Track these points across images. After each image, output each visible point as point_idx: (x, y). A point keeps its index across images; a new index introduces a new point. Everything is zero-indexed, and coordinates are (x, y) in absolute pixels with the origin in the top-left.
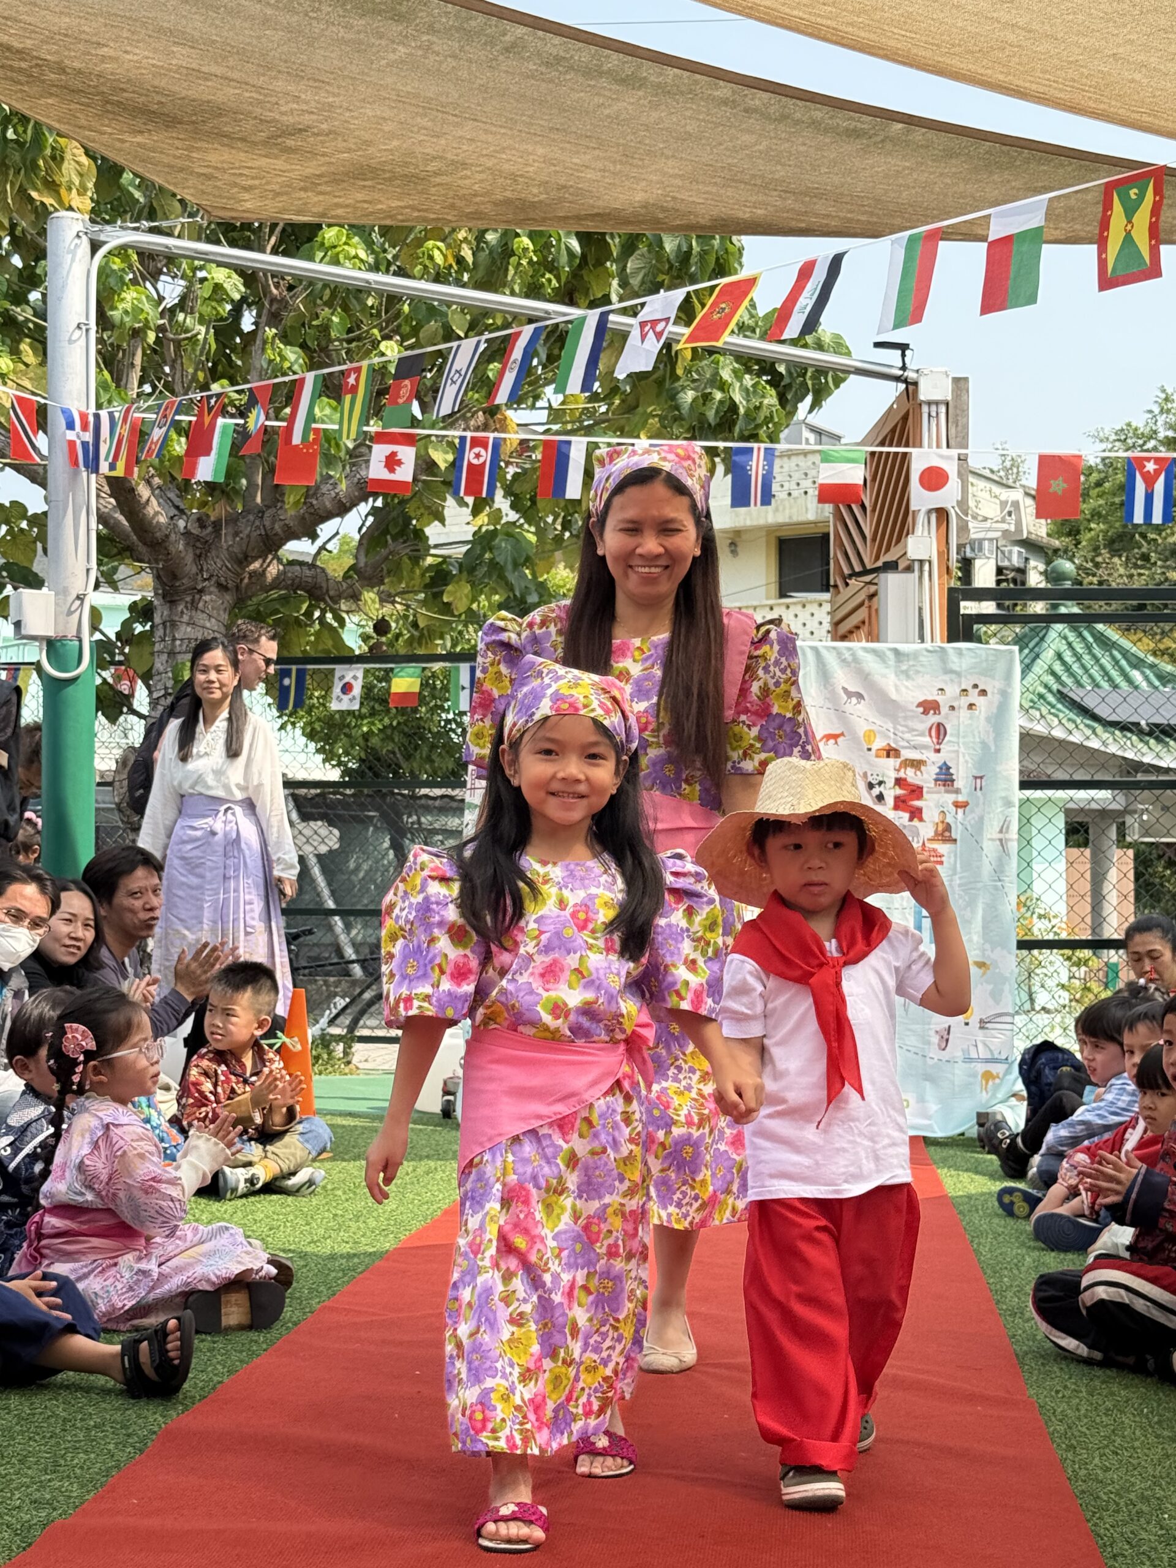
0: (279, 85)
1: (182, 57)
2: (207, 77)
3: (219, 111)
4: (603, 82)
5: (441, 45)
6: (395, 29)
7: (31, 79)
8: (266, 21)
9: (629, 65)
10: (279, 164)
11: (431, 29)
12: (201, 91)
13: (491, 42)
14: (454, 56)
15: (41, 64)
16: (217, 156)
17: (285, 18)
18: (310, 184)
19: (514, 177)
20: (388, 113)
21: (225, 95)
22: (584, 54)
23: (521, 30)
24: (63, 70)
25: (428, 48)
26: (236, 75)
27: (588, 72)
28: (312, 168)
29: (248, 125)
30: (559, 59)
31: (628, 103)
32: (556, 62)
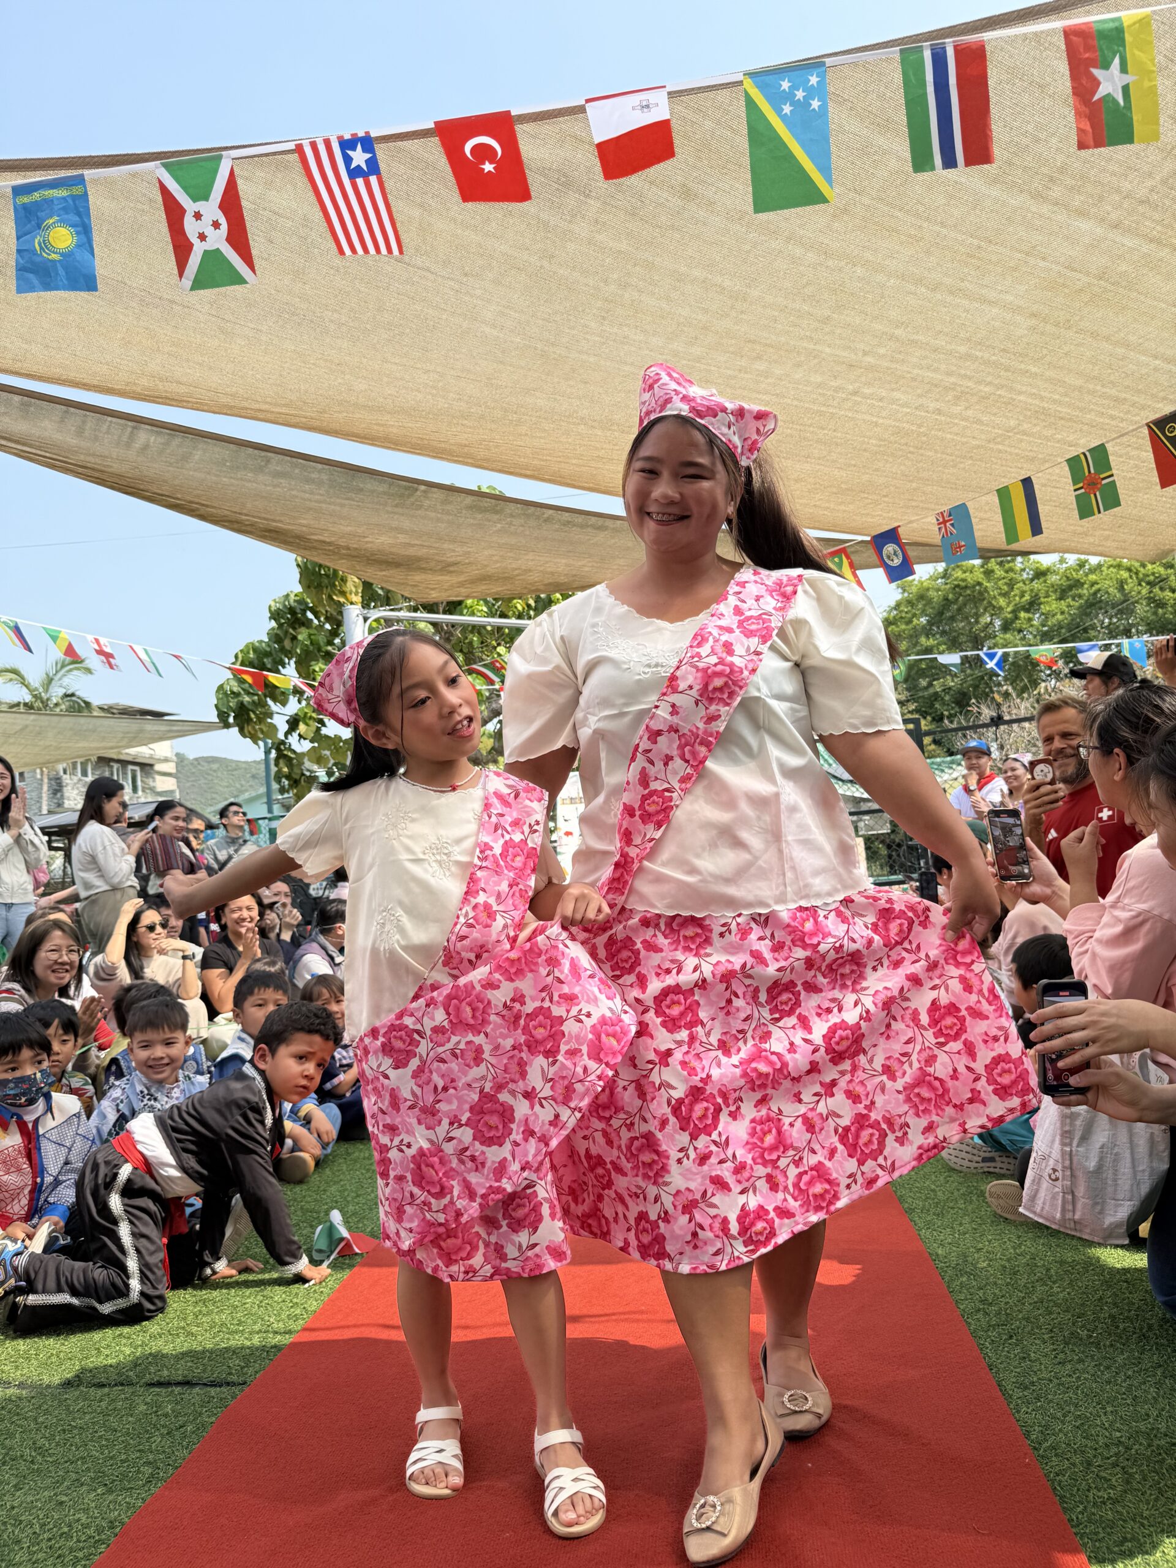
0: (446, 546)
1: (402, 538)
2: (413, 546)
3: (419, 559)
4: (587, 529)
5: (516, 522)
6: (496, 517)
7: (334, 553)
8: (438, 520)
9: (600, 522)
10: (447, 578)
11: (512, 516)
12: (411, 552)
13: (538, 518)
14: (522, 526)
15: (339, 547)
16: (418, 577)
17: (445, 517)
18: (461, 584)
19: (552, 573)
20: (494, 553)
21: (422, 552)
22: (580, 519)
23: (551, 512)
24: (348, 548)
25: (511, 524)
26: (426, 544)
27: (582, 526)
28: (462, 578)
29: (432, 564)
31: (601, 537)
32: (567, 523)
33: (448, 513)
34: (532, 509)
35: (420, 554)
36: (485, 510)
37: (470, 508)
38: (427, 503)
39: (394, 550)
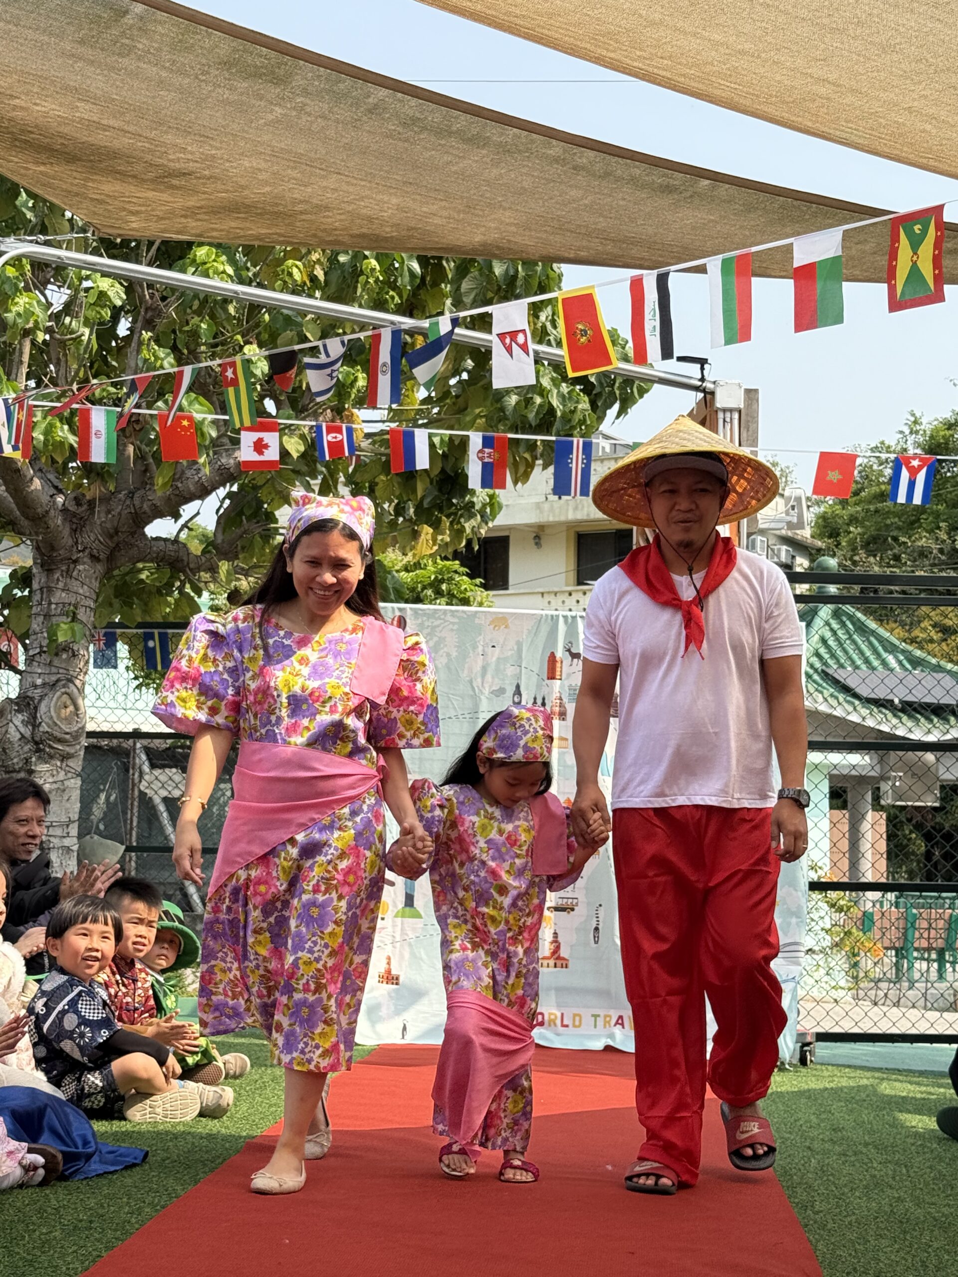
0: (169, 138)
1: (85, 111)
2: (105, 127)
3: (114, 155)
4: (453, 141)
5: (314, 106)
6: (275, 90)
8: (161, 83)
9: (476, 125)
11: (305, 92)
12: (101, 139)
13: (356, 103)
14: (323, 117)
16: (111, 187)
17: (177, 80)
19: (370, 219)
20: (263, 165)
21: (122, 143)
22: (436, 115)
23: (383, 92)
25: (301, 109)
26: (131, 128)
27: (443, 132)
29: (138, 167)
30: (414, 120)
31: (473, 160)
32: (412, 122)
33: (182, 72)
34: (349, 81)
35: (116, 144)
36: (255, 74)
37: (227, 64)
38: (142, 44)
39: (65, 130)
